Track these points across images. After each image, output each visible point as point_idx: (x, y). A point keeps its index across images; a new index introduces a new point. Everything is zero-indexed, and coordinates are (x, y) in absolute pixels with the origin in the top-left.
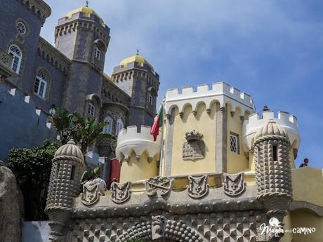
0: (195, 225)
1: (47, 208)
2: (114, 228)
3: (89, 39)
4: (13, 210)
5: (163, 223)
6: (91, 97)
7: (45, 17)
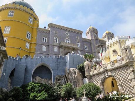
0: (114, 72)
1: (86, 75)
2: (99, 77)
3: (93, 33)
4: (80, 78)
5: (108, 74)
6: (97, 46)
7: (82, 34)
